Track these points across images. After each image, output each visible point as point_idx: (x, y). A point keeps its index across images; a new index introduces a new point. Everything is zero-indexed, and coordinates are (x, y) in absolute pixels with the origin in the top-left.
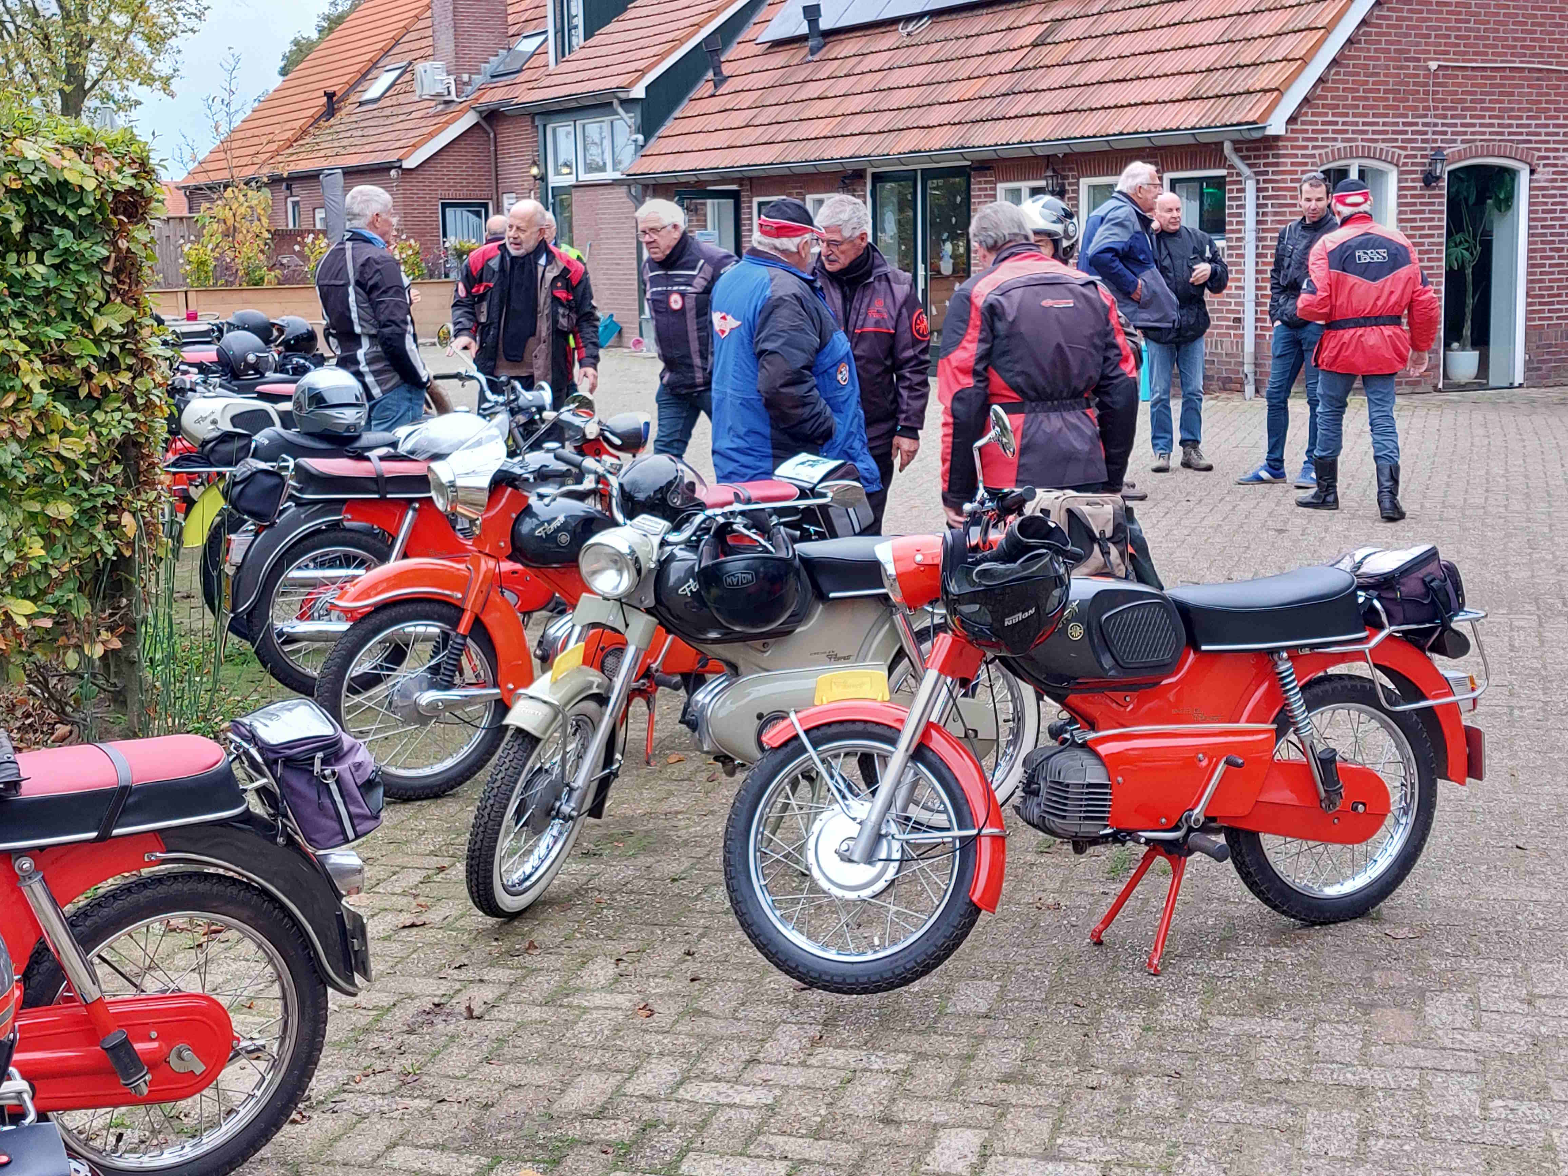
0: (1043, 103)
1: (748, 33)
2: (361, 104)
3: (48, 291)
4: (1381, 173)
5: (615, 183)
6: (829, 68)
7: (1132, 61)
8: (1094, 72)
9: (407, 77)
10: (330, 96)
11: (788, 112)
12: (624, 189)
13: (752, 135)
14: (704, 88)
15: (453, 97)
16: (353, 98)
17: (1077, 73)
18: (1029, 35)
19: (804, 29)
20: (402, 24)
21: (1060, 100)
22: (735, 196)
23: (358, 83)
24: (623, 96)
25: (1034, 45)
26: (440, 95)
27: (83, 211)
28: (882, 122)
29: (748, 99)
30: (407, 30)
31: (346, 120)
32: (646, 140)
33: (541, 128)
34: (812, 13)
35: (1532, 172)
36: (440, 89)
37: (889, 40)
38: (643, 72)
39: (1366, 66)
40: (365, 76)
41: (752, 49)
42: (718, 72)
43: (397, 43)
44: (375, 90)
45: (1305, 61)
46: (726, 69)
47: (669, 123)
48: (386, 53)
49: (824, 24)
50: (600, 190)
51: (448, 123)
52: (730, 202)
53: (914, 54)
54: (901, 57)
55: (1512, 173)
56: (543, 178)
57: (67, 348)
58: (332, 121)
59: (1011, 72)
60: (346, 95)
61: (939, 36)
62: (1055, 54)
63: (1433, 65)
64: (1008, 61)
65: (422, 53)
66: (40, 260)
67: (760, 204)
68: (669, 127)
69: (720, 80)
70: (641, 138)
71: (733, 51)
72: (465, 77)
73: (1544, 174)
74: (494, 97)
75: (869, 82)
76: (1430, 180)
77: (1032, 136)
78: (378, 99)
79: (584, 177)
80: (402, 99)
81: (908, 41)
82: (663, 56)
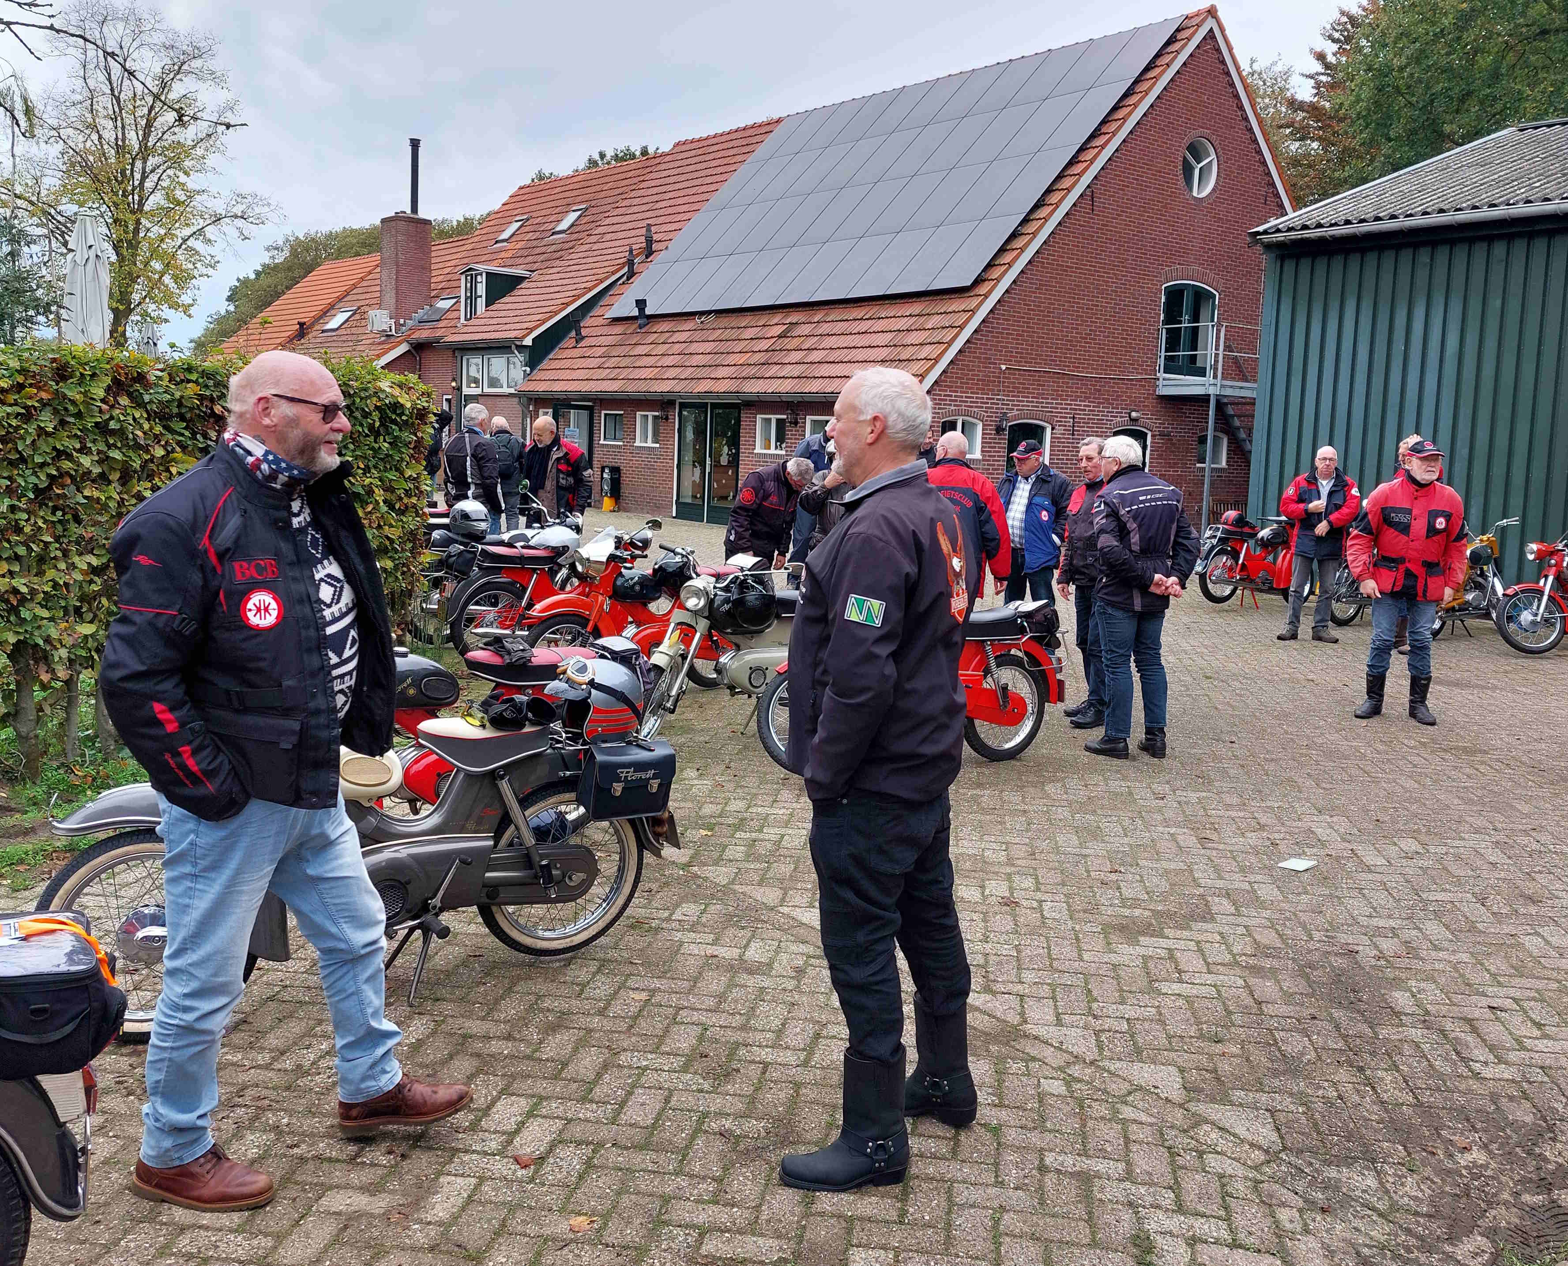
0: (787, 371)
1: (596, 311)
2: (323, 331)
3: (387, 455)
4: (974, 425)
5: (511, 395)
6: (652, 338)
7: (838, 352)
8: (816, 356)
9: (357, 317)
10: (301, 325)
11: (625, 362)
12: (517, 400)
13: (603, 373)
14: (568, 342)
15: (393, 332)
16: (317, 327)
17: (806, 355)
18: (778, 330)
19: (635, 312)
20: (352, 282)
21: (797, 370)
22: (590, 409)
23: (321, 317)
24: (518, 343)
25: (780, 337)
26: (384, 331)
27: (404, 418)
28: (687, 373)
29: (600, 351)
30: (354, 286)
31: (313, 341)
32: (531, 371)
33: (459, 358)
34: (641, 304)
35: (1053, 429)
36: (385, 327)
37: (689, 325)
38: (532, 330)
39: (968, 366)
40: (327, 312)
41: (600, 321)
42: (578, 333)
43: (348, 294)
44: (334, 323)
45: (937, 360)
46: (584, 332)
47: (545, 362)
48: (340, 299)
49: (648, 311)
50: (499, 399)
51: (390, 349)
52: (585, 413)
53: (705, 335)
54: (698, 335)
55: (1043, 429)
56: (459, 389)
57: (394, 484)
58: (303, 341)
59: (766, 351)
60: (313, 324)
61: (722, 325)
62: (794, 343)
63: (1004, 367)
64: (764, 345)
65: (367, 302)
66: (385, 441)
67: (606, 415)
68: (544, 364)
69: (580, 338)
70: (528, 369)
71: (587, 322)
72: (402, 321)
73: (1059, 430)
74: (423, 335)
75: (677, 348)
76: (999, 430)
77: (780, 389)
78: (337, 329)
79: (487, 390)
80: (354, 331)
81: (701, 326)
82: (544, 322)
